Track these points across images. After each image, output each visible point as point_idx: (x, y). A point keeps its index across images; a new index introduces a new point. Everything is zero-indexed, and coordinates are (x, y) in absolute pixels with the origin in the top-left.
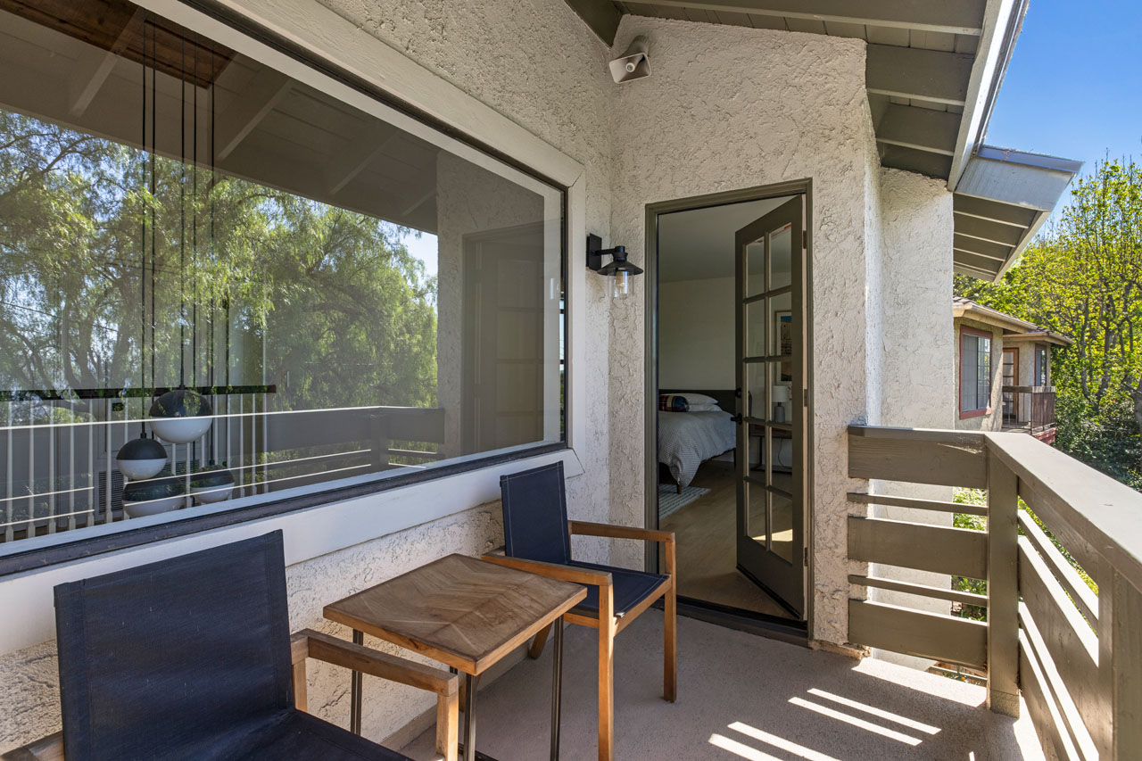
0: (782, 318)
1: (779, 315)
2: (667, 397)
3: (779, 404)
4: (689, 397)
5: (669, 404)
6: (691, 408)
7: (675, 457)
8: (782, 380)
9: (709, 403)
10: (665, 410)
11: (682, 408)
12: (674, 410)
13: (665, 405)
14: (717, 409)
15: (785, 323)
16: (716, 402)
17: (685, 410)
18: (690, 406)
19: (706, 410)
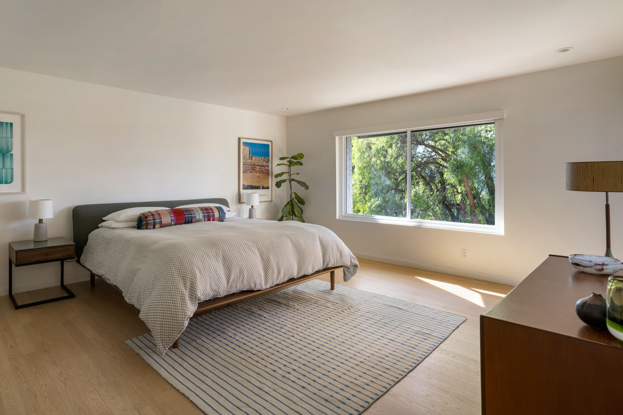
0: (244, 142)
8: (243, 189)
10: (214, 221)
15: (246, 147)
19: (230, 217)
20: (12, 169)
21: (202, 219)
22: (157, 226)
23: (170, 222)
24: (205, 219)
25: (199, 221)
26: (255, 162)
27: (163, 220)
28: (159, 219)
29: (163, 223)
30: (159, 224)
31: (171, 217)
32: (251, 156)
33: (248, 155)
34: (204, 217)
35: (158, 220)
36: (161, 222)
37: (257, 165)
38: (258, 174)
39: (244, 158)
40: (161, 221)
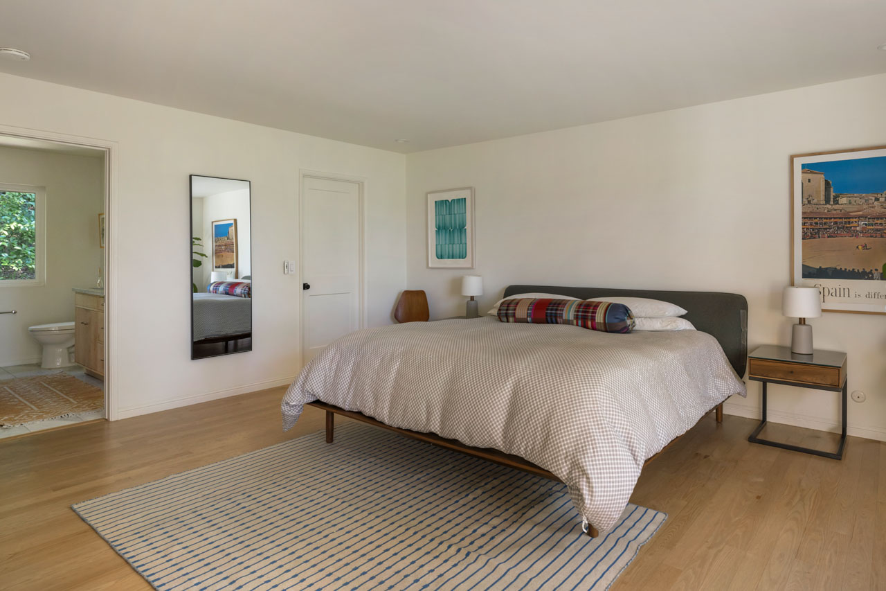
0: (804, 166)
1: (798, 163)
2: (597, 305)
3: (802, 321)
4: (634, 305)
5: (599, 317)
6: (640, 324)
7: (577, 466)
8: (804, 276)
9: (668, 317)
10: (594, 328)
11: (621, 326)
12: (609, 328)
13: (593, 319)
14: (686, 325)
15: (809, 176)
16: (683, 312)
17: (626, 330)
18: (637, 321)
19: (665, 329)
20: (466, 244)
21: (572, 321)
22: (511, 319)
23: (526, 317)
24: (577, 323)
25: (567, 322)
26: (849, 208)
27: (517, 312)
28: (512, 310)
29: (517, 316)
30: (512, 316)
31: (528, 310)
32: (832, 194)
33: (823, 193)
34: (577, 317)
35: (510, 312)
36: (514, 315)
37: (859, 217)
38: (862, 240)
39: (807, 201)
40: (514, 313)
